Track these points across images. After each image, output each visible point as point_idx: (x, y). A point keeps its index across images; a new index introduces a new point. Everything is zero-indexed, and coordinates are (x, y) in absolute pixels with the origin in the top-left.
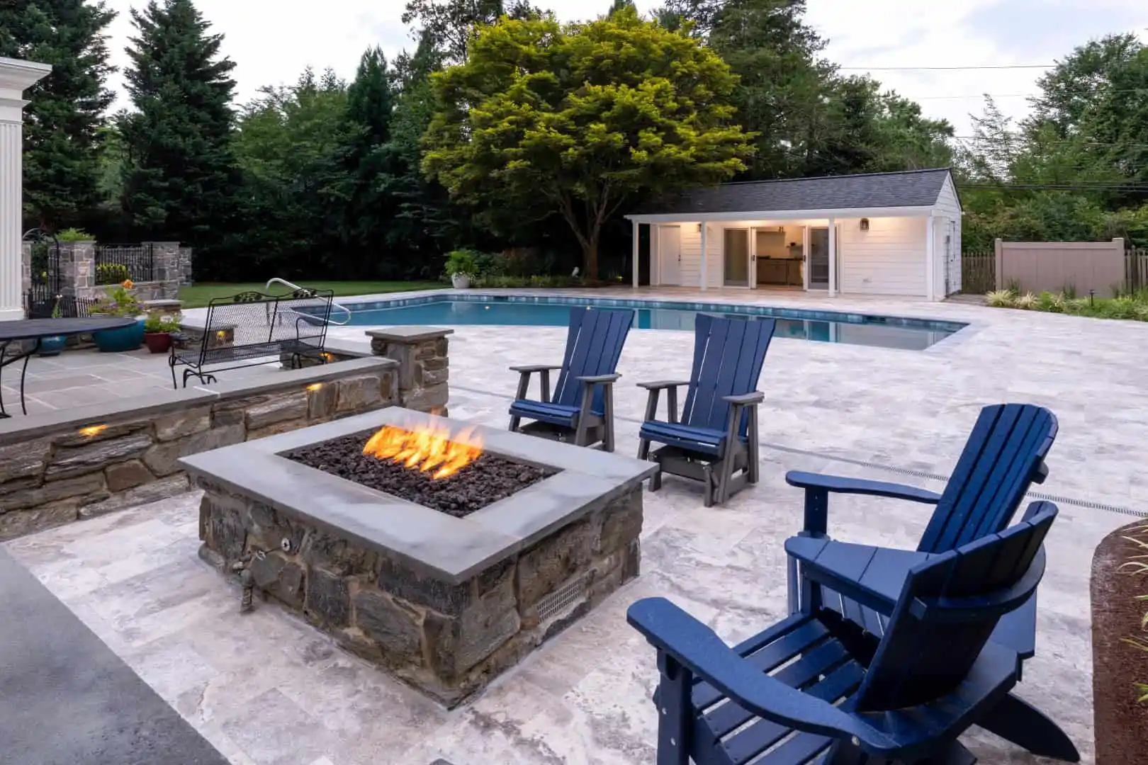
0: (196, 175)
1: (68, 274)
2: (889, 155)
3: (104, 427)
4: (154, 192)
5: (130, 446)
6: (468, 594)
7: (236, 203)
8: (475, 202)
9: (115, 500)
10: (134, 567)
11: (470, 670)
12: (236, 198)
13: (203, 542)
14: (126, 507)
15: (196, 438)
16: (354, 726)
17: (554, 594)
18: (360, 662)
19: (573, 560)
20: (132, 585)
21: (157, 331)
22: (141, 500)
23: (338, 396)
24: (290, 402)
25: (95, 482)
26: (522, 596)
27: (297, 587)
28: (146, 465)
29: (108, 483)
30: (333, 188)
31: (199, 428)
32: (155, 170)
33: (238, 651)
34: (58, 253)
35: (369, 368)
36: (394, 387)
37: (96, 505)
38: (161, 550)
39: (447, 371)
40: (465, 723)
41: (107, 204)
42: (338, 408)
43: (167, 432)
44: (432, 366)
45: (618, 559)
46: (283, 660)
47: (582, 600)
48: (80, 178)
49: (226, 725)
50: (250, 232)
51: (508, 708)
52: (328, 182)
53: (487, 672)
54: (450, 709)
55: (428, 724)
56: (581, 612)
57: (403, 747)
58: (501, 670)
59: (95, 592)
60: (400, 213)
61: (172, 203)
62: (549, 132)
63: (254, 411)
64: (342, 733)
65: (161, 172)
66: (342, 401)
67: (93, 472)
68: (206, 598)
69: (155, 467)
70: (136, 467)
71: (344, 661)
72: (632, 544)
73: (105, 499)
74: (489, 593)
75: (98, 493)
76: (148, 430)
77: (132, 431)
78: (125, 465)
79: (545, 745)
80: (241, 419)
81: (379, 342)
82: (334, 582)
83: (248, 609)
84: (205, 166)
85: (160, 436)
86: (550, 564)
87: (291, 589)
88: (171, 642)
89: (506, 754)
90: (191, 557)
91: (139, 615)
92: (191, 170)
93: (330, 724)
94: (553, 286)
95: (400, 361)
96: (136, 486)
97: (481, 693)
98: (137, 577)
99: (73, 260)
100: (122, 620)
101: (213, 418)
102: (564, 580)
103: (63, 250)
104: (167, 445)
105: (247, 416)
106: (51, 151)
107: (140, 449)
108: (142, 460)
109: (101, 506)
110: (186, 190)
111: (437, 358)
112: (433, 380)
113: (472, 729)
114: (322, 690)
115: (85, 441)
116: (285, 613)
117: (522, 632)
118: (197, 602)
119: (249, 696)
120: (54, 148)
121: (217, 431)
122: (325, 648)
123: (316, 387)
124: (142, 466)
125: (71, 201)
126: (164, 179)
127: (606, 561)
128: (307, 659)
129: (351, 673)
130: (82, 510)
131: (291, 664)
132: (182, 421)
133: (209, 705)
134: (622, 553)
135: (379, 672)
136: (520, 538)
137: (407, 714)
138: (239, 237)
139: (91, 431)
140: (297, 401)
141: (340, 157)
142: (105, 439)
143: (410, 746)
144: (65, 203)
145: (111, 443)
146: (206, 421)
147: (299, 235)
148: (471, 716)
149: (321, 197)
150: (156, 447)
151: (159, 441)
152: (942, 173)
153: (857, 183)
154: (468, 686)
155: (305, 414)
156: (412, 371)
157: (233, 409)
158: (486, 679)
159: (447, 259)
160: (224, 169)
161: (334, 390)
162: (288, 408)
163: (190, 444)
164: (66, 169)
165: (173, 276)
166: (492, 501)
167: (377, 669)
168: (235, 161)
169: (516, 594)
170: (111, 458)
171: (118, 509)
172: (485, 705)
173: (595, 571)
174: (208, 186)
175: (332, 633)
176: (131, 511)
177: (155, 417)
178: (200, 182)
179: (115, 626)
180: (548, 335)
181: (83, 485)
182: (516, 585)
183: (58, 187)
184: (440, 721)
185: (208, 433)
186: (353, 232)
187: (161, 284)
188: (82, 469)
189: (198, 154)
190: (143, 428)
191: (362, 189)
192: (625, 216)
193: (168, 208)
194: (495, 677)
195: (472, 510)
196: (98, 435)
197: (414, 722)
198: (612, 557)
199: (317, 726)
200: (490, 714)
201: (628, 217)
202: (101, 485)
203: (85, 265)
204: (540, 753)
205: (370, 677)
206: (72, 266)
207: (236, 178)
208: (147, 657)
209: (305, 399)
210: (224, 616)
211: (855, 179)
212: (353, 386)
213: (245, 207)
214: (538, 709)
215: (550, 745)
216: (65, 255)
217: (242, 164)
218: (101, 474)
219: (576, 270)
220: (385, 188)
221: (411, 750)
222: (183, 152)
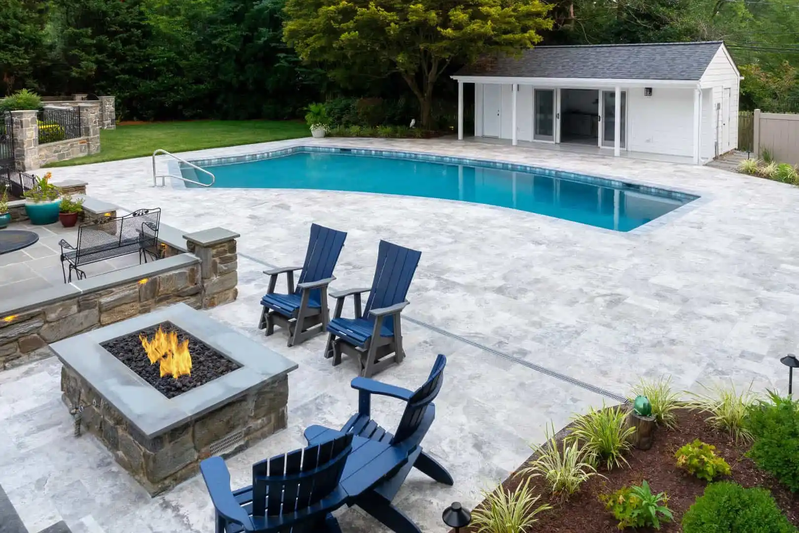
0: (116, 33)
1: (19, 138)
2: (686, 20)
3: (16, 316)
4: (85, 48)
5: (32, 326)
6: (162, 442)
7: (149, 55)
8: (332, 59)
9: (24, 357)
10: (28, 404)
11: (165, 478)
12: (149, 50)
13: (63, 392)
14: (31, 362)
15: (70, 319)
16: (108, 501)
17: (220, 441)
18: (123, 470)
19: (232, 423)
20: (26, 416)
21: (67, 211)
22: (38, 357)
23: (159, 286)
24: (127, 293)
25: (11, 348)
26: (197, 442)
27: (99, 426)
28: (41, 337)
29: (20, 347)
30: (224, 39)
31: (71, 313)
32: (85, 29)
33: (68, 459)
34: (12, 122)
35: (179, 266)
36: (199, 276)
37: (14, 361)
38: (43, 394)
39: (237, 263)
40: (157, 505)
41: (53, 54)
42: (160, 294)
43: (52, 316)
44: (224, 261)
45: (269, 421)
46: (87, 465)
47: (242, 443)
48: (31, 39)
49: (53, 497)
50: (160, 79)
51: (180, 499)
52: (221, 34)
53: (175, 480)
54: (153, 497)
55: (140, 504)
56: (240, 449)
57: (125, 513)
58: (185, 479)
59: (7, 419)
60: (279, 62)
61: (100, 57)
62: (378, 11)
63: (104, 300)
64: (102, 505)
65: (90, 31)
66: (161, 289)
67: (11, 342)
68: (60, 426)
69: (47, 338)
70: (35, 338)
71: (115, 468)
72: (281, 410)
73: (18, 358)
74: (176, 441)
75: (15, 354)
76: (42, 315)
77: (32, 317)
78: (29, 337)
79: (187, 518)
80: (96, 306)
81: (191, 244)
82: (112, 427)
83: (79, 434)
84: (124, 25)
85: (48, 319)
86: (216, 424)
87: (96, 427)
88: (38, 451)
89: (169, 521)
90: (58, 400)
91: (26, 435)
92: (113, 29)
93: (98, 500)
94: (392, 136)
95: (201, 258)
96: (36, 349)
97: (170, 490)
98: (28, 412)
99: (22, 127)
100: (18, 437)
101: (79, 306)
102: (227, 433)
103: (15, 119)
104: (53, 324)
105: (100, 303)
106: (9, 18)
107: (37, 328)
108: (38, 334)
109: (16, 362)
110: (110, 45)
111: (228, 255)
112: (225, 271)
113: (159, 507)
114: (100, 482)
115: (6, 325)
116: (96, 439)
117: (199, 460)
118: (55, 428)
119: (66, 484)
120: (11, 16)
121: (81, 314)
122: (109, 460)
123: (144, 281)
124: (39, 337)
125: (25, 59)
126: (92, 37)
127: (260, 421)
128: (99, 466)
129: (116, 475)
130: (7, 365)
131: (91, 468)
132: (61, 309)
133: (48, 486)
134: (273, 416)
135: (129, 476)
136: (190, 415)
137: (134, 497)
138: (153, 84)
139: (9, 319)
140: (131, 291)
141: (230, 11)
142: (17, 323)
143: (128, 513)
144: (21, 61)
145: (20, 325)
146: (75, 308)
147: (198, 81)
148: (161, 501)
149: (216, 47)
150: (46, 326)
151: (46, 322)
152: (715, 46)
153: (645, 52)
154: (163, 486)
155: (138, 299)
156: (210, 266)
157: (92, 299)
158: (175, 483)
159: (306, 112)
160: (138, 27)
161: (156, 282)
162: (126, 296)
163: (66, 323)
164: (20, 32)
165: (95, 133)
166: (195, 386)
167: (129, 474)
168: (147, 19)
169: (194, 441)
170: (20, 334)
171: (26, 363)
172: (170, 497)
173: (250, 427)
174: (125, 42)
175: (113, 452)
176: (33, 365)
177: (45, 307)
178: (120, 38)
179: (14, 440)
180: (353, 203)
181: (7, 350)
182: (193, 436)
183: (16, 47)
184: (147, 502)
185: (77, 315)
186: (241, 78)
187: (88, 140)
188: (6, 340)
189: (117, 14)
190: (39, 314)
191: (247, 40)
192: (451, 77)
193: (97, 62)
194: (180, 482)
195: (184, 391)
196: (13, 321)
197: (134, 502)
198: (265, 419)
199: (93, 500)
200: (170, 501)
201: (454, 78)
202: (16, 350)
203: (30, 130)
204: (183, 521)
205: (124, 477)
206: (22, 131)
207: (147, 33)
208: (26, 459)
209: (137, 290)
210: (66, 438)
211: (643, 48)
212: (170, 278)
213: (155, 58)
214: (194, 500)
215: (189, 519)
216: (17, 123)
217: (152, 20)
218: (16, 344)
219: (413, 122)
220: (265, 42)
221: (128, 515)
222: (105, 14)
